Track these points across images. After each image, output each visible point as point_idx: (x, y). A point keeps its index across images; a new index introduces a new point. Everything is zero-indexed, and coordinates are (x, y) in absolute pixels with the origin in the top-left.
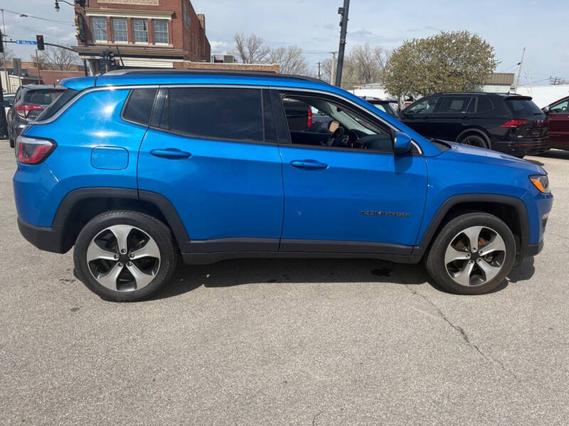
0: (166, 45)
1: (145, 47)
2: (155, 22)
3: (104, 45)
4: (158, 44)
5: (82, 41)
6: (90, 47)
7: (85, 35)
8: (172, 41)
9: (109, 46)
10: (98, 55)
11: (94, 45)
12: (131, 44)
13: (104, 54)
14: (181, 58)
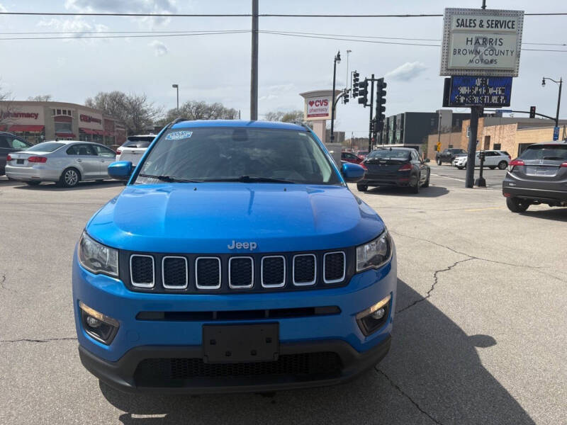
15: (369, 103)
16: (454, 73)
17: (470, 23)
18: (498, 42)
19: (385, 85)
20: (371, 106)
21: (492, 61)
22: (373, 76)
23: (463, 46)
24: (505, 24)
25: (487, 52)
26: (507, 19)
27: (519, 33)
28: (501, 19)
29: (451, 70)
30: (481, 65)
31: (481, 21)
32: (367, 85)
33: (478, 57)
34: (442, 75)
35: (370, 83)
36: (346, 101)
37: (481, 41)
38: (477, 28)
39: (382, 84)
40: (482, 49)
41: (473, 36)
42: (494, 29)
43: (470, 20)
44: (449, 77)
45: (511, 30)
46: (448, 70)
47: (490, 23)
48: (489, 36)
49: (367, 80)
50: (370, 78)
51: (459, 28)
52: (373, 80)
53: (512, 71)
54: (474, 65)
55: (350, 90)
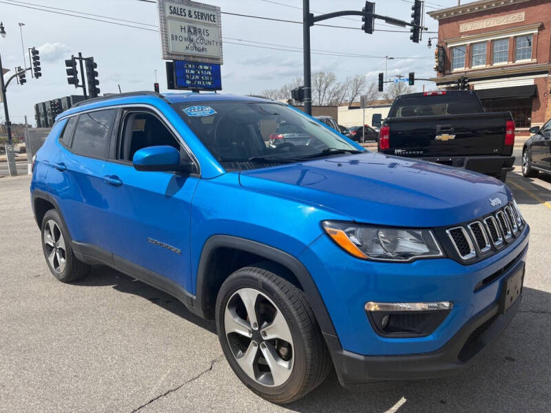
0: (529, 60)
1: (502, 67)
2: (518, 39)
3: (460, 73)
4: (518, 62)
5: (440, 72)
6: (447, 77)
7: (444, 65)
8: (536, 55)
9: (465, 72)
10: (453, 82)
11: (451, 74)
12: (489, 66)
13: (459, 81)
14: (546, 72)
15: (80, 83)
16: (175, 57)
17: (181, 12)
18: (205, 33)
19: (95, 66)
20: (83, 86)
21: (203, 49)
22: (80, 54)
23: (178, 33)
24: (208, 17)
25: (198, 41)
26: (210, 13)
27: (219, 27)
28: (205, 12)
29: (172, 54)
30: (195, 52)
31: (190, 12)
32: (76, 64)
33: (192, 45)
34: (164, 58)
35: (77, 61)
36: (23, 81)
37: (192, 30)
38: (187, 17)
39: (91, 64)
40: (194, 37)
41: (186, 25)
42: (200, 20)
43: (181, 9)
44: (172, 61)
45: (213, 23)
46: (168, 54)
47: (196, 14)
48: (198, 27)
49: (74, 58)
50: (78, 56)
51: (172, 15)
52: (81, 59)
53: (218, 59)
54: (189, 52)
55: (31, 69)
